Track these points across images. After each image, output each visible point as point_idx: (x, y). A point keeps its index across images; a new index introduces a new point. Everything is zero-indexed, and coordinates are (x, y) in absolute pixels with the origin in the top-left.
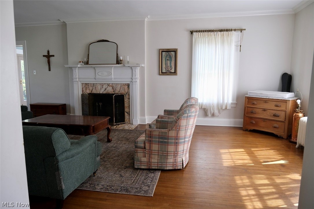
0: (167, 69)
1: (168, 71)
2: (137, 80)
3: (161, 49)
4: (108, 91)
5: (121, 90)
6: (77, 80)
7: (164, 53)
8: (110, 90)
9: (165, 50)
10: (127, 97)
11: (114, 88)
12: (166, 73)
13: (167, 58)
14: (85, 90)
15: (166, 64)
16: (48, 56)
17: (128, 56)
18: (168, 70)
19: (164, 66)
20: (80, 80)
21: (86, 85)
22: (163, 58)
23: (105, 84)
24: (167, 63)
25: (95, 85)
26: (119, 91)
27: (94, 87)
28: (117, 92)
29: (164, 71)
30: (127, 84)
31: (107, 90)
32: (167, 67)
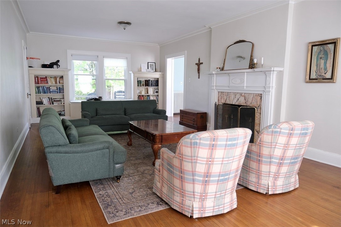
0: (318, 73)
1: (320, 76)
2: (271, 89)
3: (311, 43)
4: (240, 102)
5: (253, 101)
6: (215, 88)
7: (315, 48)
8: (242, 102)
9: (318, 43)
10: (259, 111)
11: (246, 99)
12: (317, 79)
13: (320, 56)
14: (220, 99)
15: (317, 65)
16: (199, 64)
17: (263, 58)
18: (320, 74)
19: (314, 68)
20: (217, 88)
21: (221, 93)
22: (315, 55)
23: (238, 93)
24: (320, 63)
25: (229, 94)
26: (251, 103)
27: (228, 97)
28: (248, 104)
29: (313, 76)
30: (261, 94)
31: (239, 100)
32: (319, 69)
